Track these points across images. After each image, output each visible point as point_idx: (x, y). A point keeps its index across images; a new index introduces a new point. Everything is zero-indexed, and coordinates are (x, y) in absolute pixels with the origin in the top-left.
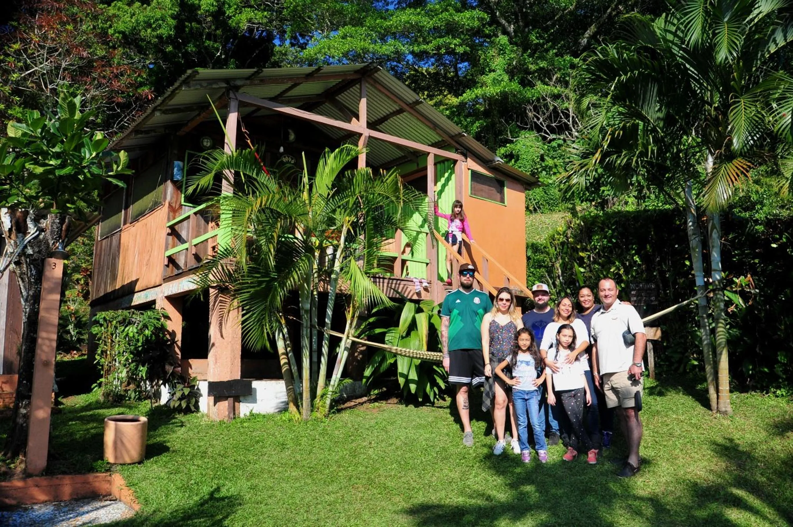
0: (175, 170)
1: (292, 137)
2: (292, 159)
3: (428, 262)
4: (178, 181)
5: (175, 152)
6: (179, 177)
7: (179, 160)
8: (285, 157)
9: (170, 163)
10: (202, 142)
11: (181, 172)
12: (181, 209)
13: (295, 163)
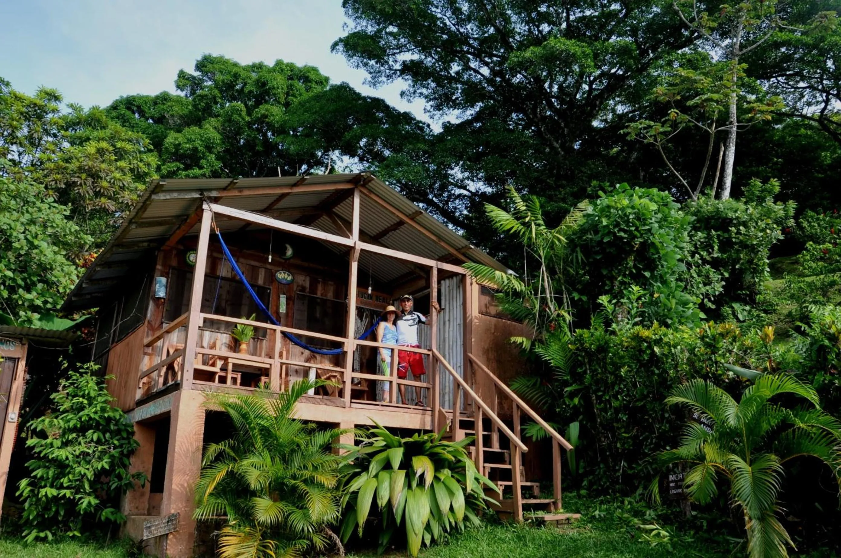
1: (289, 252)
2: (289, 275)
4: (159, 298)
5: (159, 267)
6: (161, 293)
7: (162, 276)
8: (281, 273)
9: (151, 281)
10: (189, 257)
11: (163, 288)
12: (162, 327)
13: (293, 280)
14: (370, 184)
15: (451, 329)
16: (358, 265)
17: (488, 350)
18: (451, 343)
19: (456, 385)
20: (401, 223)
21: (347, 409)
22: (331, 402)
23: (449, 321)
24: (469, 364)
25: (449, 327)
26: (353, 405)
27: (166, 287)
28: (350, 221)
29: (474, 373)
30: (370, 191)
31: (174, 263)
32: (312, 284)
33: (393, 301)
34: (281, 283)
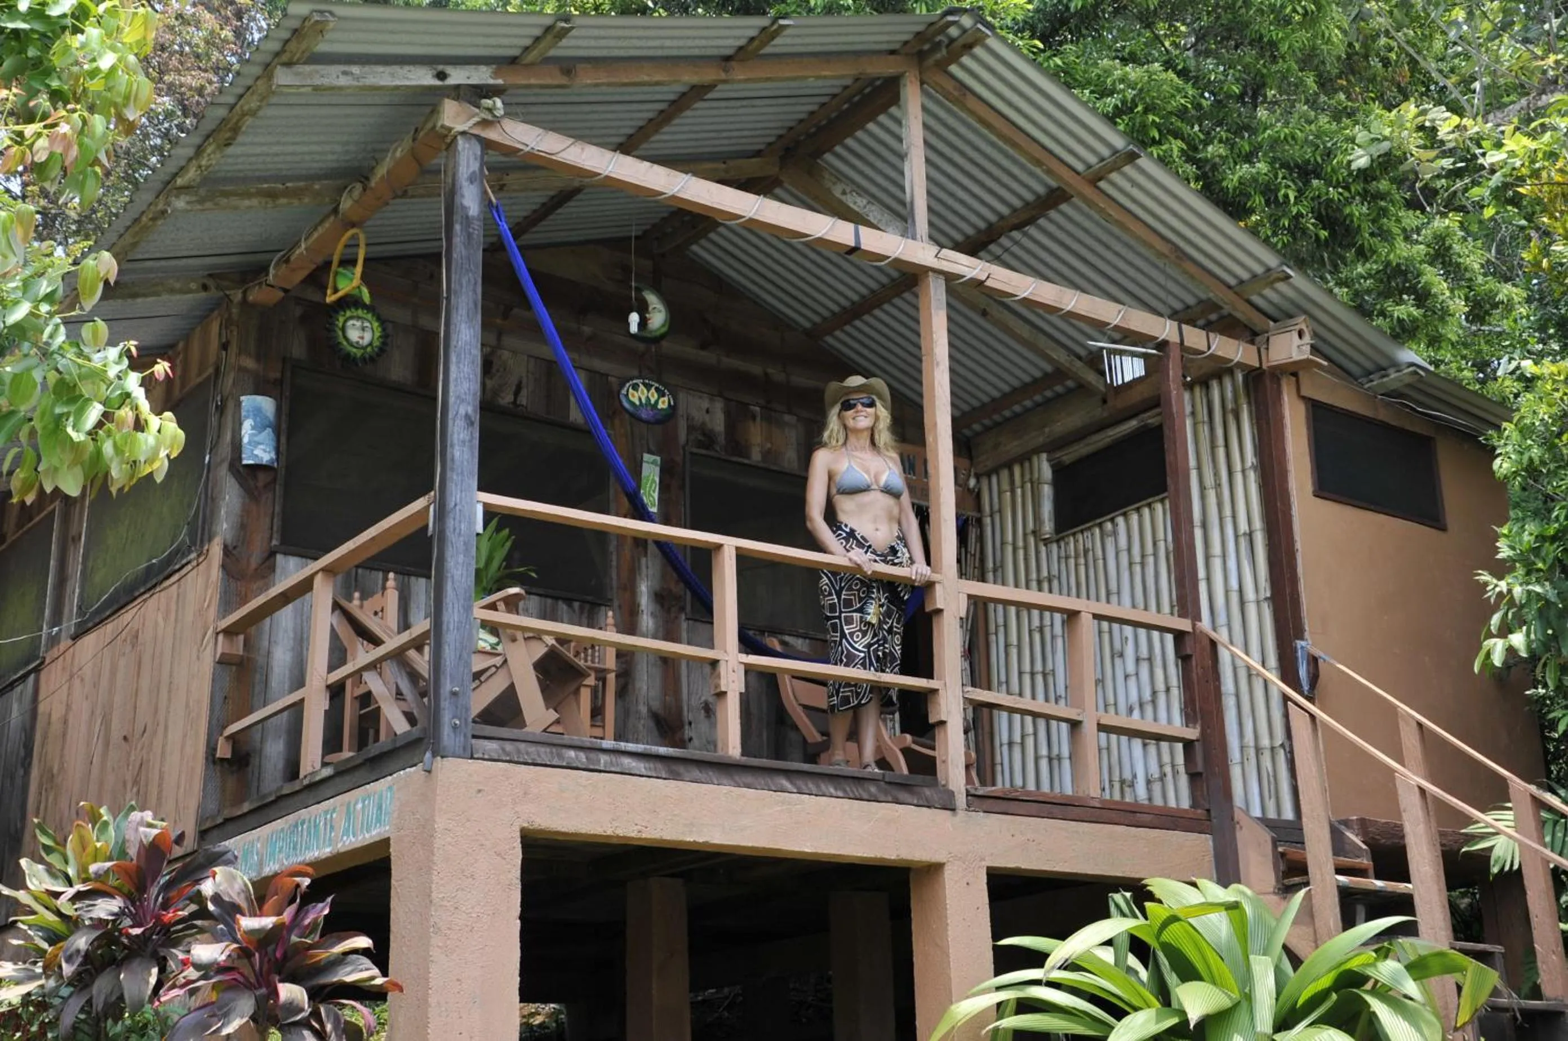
0: (247, 426)
1: (658, 319)
3: (1192, 733)
4: (259, 467)
5: (247, 363)
6: (261, 452)
7: (258, 390)
10: (343, 329)
11: (268, 435)
12: (273, 569)
13: (673, 408)
14: (966, 59)
21: (963, 816)
27: (277, 430)
31: (298, 349)
32: (731, 425)
33: (978, 477)
34: (640, 419)
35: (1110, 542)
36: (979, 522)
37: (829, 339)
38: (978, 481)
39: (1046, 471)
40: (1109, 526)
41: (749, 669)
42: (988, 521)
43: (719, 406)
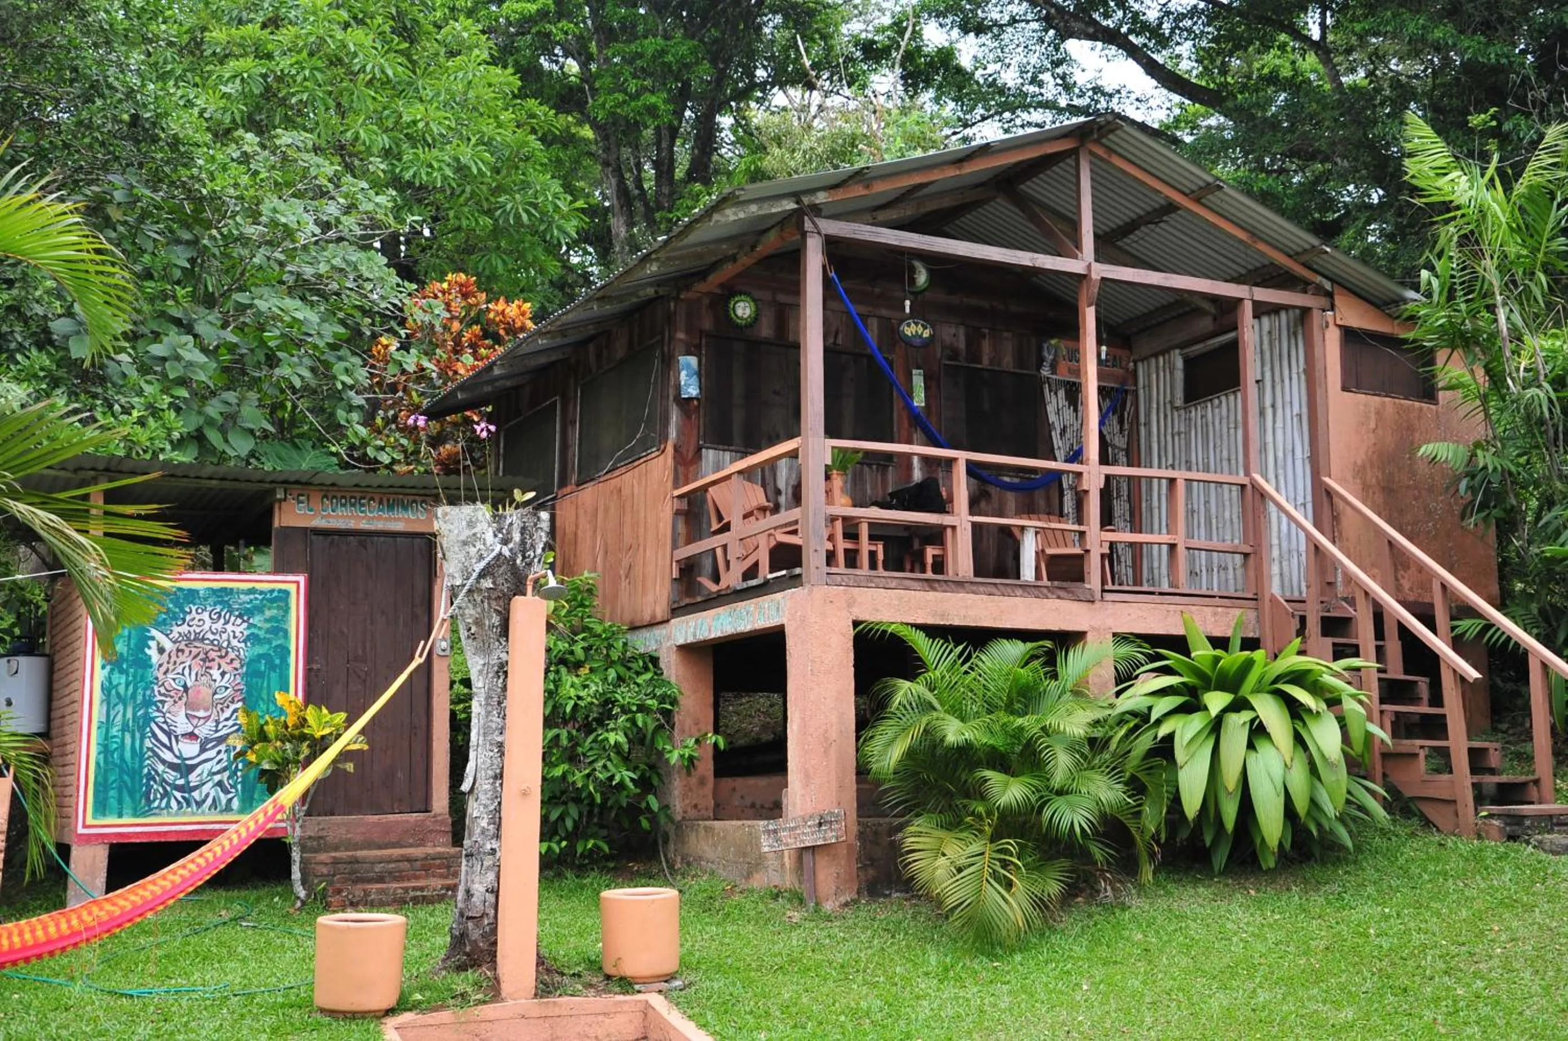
0: (683, 374)
1: (922, 278)
2: (925, 328)
3: (1247, 549)
4: (690, 399)
5: (681, 336)
6: (691, 390)
7: (689, 353)
8: (909, 325)
9: (669, 363)
10: (734, 310)
11: (694, 380)
12: (700, 457)
13: (932, 337)
14: (1111, 136)
15: (1279, 424)
16: (1097, 312)
17: (1364, 467)
18: (1280, 454)
19: (1313, 548)
20: (1171, 208)
21: (1098, 604)
22: (1068, 592)
23: (1273, 406)
24: (1325, 499)
25: (1274, 422)
26: (1108, 596)
27: (699, 374)
28: (1075, 217)
29: (1336, 518)
30: (1110, 150)
31: (707, 324)
32: (969, 341)
33: (1135, 363)
34: (912, 346)
35: (1217, 411)
36: (1136, 393)
37: (1034, 279)
38: (1135, 365)
39: (1179, 363)
40: (1216, 401)
41: (975, 526)
42: (1141, 392)
43: (962, 331)
